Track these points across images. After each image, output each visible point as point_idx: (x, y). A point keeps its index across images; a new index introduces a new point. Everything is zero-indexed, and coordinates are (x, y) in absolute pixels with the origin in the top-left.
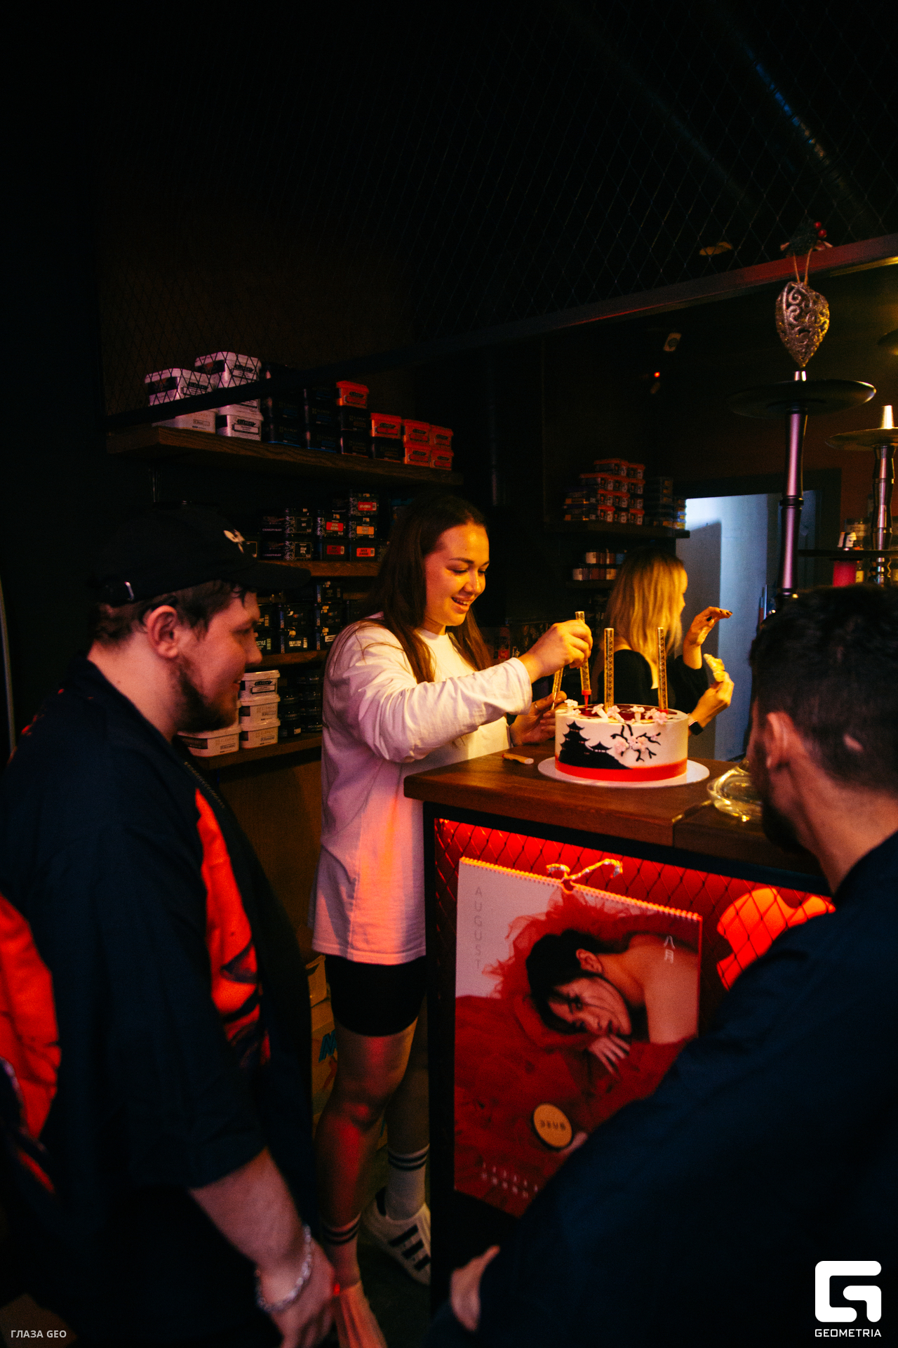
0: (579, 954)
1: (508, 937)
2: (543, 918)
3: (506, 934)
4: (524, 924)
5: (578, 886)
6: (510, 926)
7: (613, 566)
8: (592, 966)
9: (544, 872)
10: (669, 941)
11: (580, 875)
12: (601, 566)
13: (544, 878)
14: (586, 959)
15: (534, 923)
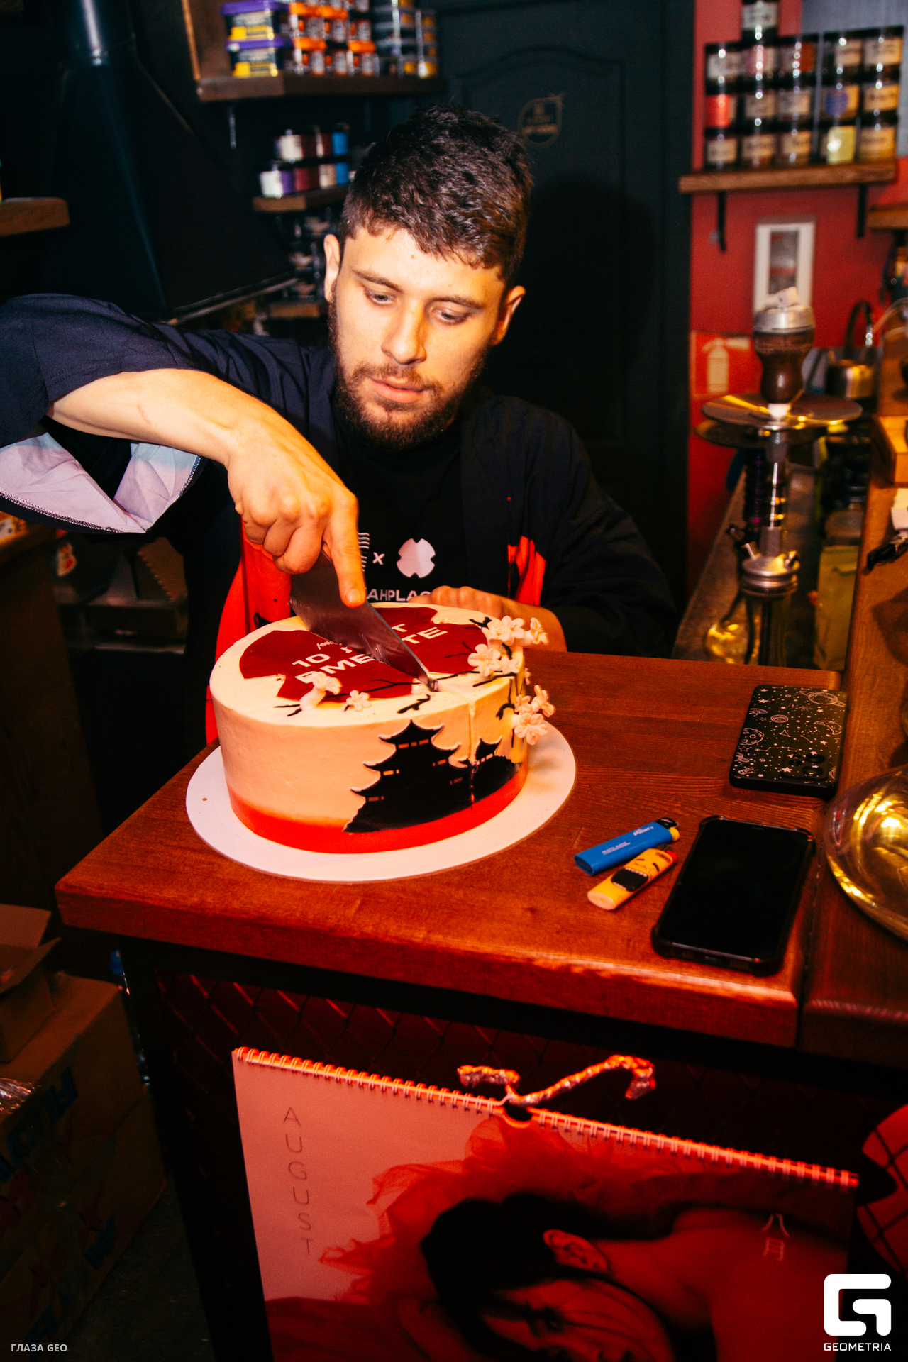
0: (551, 1237)
1: (373, 1201)
2: (457, 1170)
3: (371, 1197)
4: (411, 1178)
5: (543, 1115)
6: (375, 1180)
7: (330, 159)
8: (584, 1261)
9: (454, 1084)
10: (776, 1221)
11: (549, 1092)
12: (310, 163)
13: (455, 1096)
14: (567, 1248)
15: (429, 1177)
